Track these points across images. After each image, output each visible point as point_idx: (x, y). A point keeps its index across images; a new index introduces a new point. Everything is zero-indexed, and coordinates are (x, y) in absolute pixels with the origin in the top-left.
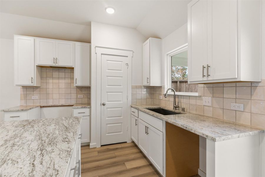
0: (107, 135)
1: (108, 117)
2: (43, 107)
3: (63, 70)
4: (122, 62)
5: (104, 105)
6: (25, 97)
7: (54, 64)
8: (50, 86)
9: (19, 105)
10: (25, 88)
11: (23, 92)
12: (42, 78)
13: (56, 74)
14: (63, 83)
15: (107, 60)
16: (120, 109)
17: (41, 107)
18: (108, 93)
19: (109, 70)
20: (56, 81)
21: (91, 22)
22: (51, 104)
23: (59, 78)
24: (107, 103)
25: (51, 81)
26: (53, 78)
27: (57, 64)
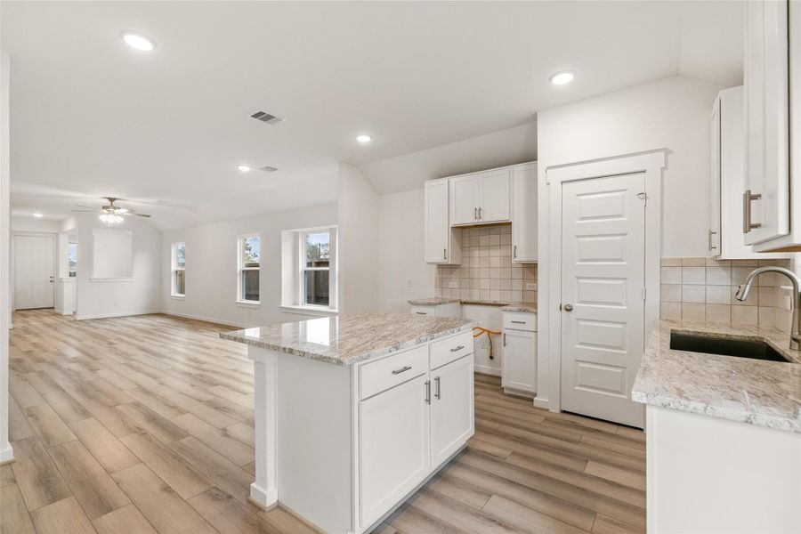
0: (577, 388)
1: (581, 344)
2: (465, 303)
3: (498, 228)
4: (626, 190)
5: (569, 310)
6: (441, 283)
7: (476, 221)
8: (476, 263)
9: (434, 296)
10: (441, 267)
11: (439, 274)
12: (462, 248)
13: (484, 239)
14: (495, 257)
15: (578, 195)
16: (620, 326)
17: (461, 303)
18: (581, 281)
19: (582, 219)
20: (484, 253)
21: (536, 114)
22: (476, 299)
23: (489, 247)
24: (576, 305)
25: (476, 253)
26: (479, 247)
27: (481, 220)
